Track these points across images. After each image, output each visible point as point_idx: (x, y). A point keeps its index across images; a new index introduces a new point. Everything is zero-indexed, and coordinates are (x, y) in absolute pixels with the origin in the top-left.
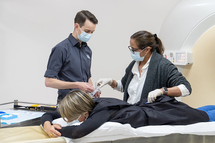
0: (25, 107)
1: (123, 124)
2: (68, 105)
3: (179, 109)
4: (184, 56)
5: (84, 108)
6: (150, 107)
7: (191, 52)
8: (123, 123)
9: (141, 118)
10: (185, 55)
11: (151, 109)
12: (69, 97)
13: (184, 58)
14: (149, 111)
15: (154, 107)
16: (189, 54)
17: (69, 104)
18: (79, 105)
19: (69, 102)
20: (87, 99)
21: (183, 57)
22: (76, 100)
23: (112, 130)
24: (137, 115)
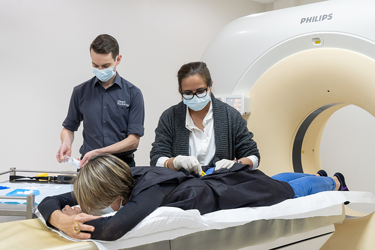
0: (30, 178)
1: (185, 210)
2: (87, 183)
3: (259, 181)
4: (240, 103)
5: (115, 187)
6: (219, 180)
7: (248, 97)
8: (184, 208)
9: (210, 198)
10: (240, 100)
11: (221, 184)
12: (88, 169)
13: (240, 105)
14: (218, 187)
15: (224, 179)
16: (246, 99)
17: (89, 182)
18: (108, 182)
19: (90, 178)
20: (121, 169)
21: (237, 104)
22: (101, 174)
23: (172, 220)
24: (203, 194)
